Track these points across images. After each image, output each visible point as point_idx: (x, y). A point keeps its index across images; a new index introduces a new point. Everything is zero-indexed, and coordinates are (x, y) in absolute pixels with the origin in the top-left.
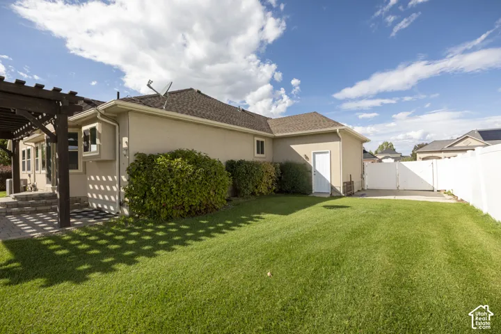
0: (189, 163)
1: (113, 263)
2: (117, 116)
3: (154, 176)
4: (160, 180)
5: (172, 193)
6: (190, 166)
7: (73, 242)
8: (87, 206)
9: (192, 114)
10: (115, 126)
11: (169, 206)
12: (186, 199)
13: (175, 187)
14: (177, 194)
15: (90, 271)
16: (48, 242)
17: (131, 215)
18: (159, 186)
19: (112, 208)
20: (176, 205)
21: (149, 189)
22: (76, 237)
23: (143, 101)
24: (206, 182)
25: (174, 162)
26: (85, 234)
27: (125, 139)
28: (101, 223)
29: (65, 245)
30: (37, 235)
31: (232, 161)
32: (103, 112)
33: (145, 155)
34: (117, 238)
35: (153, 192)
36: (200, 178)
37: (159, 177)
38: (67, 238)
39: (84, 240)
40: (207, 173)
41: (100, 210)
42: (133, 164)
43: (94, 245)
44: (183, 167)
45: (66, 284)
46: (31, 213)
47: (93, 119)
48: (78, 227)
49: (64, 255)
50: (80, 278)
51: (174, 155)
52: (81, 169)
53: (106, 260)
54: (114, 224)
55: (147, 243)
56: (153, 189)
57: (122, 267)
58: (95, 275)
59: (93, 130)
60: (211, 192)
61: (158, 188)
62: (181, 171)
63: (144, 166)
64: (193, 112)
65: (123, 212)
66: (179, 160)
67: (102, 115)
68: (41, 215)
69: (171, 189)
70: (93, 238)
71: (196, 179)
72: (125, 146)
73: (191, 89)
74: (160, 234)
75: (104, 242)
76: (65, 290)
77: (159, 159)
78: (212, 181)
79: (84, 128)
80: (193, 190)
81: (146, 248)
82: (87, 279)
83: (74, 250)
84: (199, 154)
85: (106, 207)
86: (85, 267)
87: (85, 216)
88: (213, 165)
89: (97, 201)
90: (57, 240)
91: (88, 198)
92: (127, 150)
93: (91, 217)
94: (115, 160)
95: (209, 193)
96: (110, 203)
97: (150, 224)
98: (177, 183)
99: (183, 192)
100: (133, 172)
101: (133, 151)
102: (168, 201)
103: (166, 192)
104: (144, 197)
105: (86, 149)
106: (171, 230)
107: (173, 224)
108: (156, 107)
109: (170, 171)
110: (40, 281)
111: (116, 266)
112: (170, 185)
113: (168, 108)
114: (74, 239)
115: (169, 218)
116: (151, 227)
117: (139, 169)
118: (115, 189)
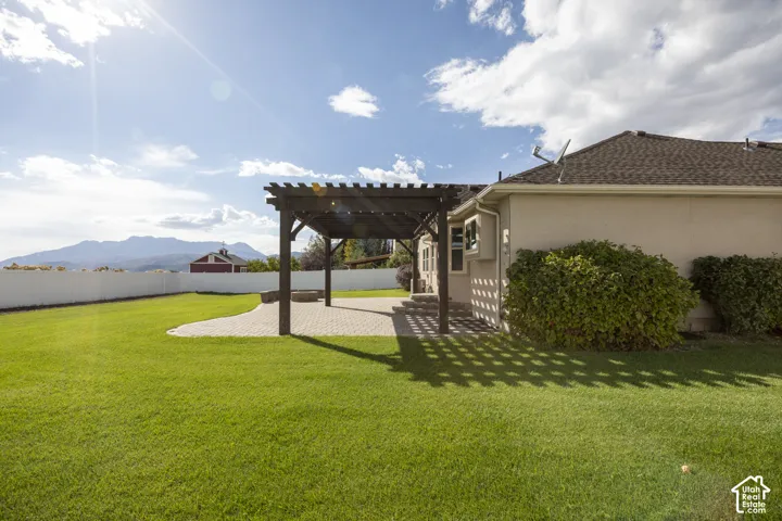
0: (596, 263)
1: (469, 378)
2: (497, 204)
3: (537, 282)
4: (545, 288)
5: (563, 308)
6: (596, 268)
7: (445, 350)
8: (471, 315)
9: (614, 180)
10: (495, 217)
11: (558, 328)
12: (587, 320)
13: (567, 299)
14: (571, 311)
15: (447, 379)
16: (426, 344)
17: (512, 332)
18: (544, 296)
19: (493, 321)
20: (570, 329)
21: (530, 299)
22: (449, 344)
23: (529, 178)
24: (626, 296)
25: (568, 263)
26: (458, 344)
27: (506, 232)
28: (477, 336)
29: (438, 350)
30: (421, 336)
31: (710, 258)
32: (482, 201)
33: (530, 252)
34: (486, 355)
35: (536, 303)
36: (614, 289)
37: (545, 284)
38: (441, 344)
39: (454, 349)
40: (630, 281)
41: (482, 321)
42: (514, 265)
43: (461, 357)
44: (585, 270)
45: (426, 383)
46: (423, 315)
47: (472, 212)
48: (455, 336)
49: (433, 359)
50: (437, 382)
51: (572, 251)
52: (465, 271)
53: (465, 374)
54: (489, 339)
55: (515, 369)
56: (535, 299)
57: (476, 385)
58: (449, 385)
59: (474, 222)
60: (639, 316)
61: (542, 299)
62: (581, 275)
63: (528, 266)
64: (616, 177)
65: (503, 327)
66: (578, 258)
67: (481, 205)
68: (429, 318)
69: (561, 303)
70: (463, 350)
71: (606, 289)
72: (505, 240)
73: (627, 133)
74: (537, 363)
75: (470, 356)
76: (423, 388)
77: (547, 258)
78: (642, 294)
79: (467, 222)
80: (600, 308)
81: (512, 374)
82: (442, 385)
83: (443, 357)
84: (622, 247)
85: (487, 319)
86: (445, 375)
87: (466, 325)
88: (647, 265)
89: (480, 310)
90: (433, 343)
91: (471, 305)
92: (508, 245)
93: (470, 328)
94: (495, 260)
95: (633, 316)
96: (491, 313)
97: (530, 349)
98: (572, 293)
99: (581, 307)
100: (514, 274)
101: (515, 247)
102: (558, 319)
103: (555, 306)
104: (524, 311)
105: (468, 247)
106: (554, 361)
107: (562, 354)
108: (547, 182)
109: (562, 275)
110: (409, 375)
111: (471, 383)
112: (560, 296)
113: (568, 180)
114: (446, 347)
115: (559, 345)
116: (530, 353)
117: (521, 271)
118: (496, 295)
